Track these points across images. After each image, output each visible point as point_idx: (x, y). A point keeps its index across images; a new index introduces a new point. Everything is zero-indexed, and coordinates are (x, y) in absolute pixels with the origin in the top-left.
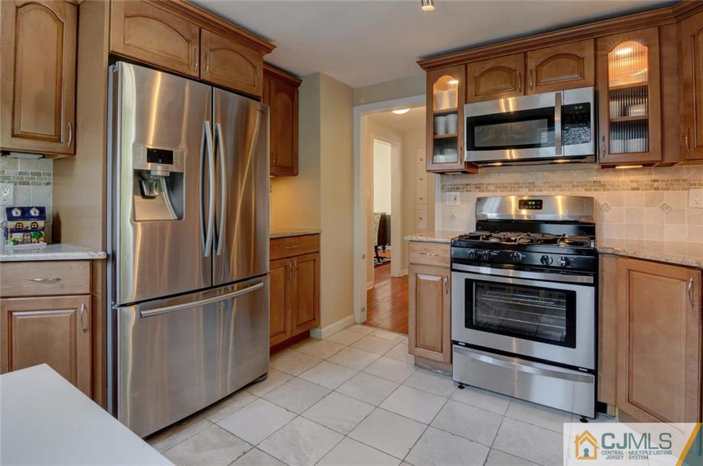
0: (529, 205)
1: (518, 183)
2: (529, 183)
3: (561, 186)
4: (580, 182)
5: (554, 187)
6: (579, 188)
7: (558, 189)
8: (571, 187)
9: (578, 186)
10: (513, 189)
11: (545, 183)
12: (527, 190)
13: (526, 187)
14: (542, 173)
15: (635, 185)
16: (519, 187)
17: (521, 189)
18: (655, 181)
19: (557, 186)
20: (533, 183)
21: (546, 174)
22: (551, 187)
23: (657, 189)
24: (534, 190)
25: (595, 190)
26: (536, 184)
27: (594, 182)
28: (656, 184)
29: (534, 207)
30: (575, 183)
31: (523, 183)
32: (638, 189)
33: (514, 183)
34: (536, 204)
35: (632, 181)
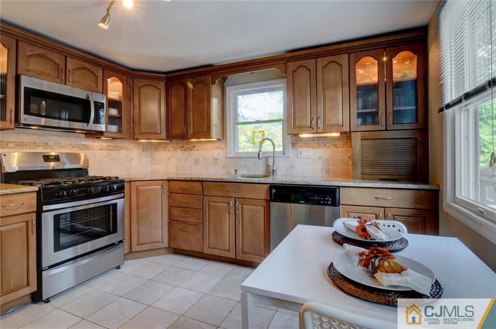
0: (51, 159)
1: (36, 143)
2: (44, 143)
3: (65, 147)
4: (77, 145)
5: (61, 147)
6: (76, 148)
7: (63, 148)
8: (71, 147)
9: (75, 147)
10: (31, 147)
11: (55, 144)
12: (42, 148)
13: (42, 146)
14: (53, 137)
15: (101, 148)
16: (36, 146)
17: (38, 148)
18: (109, 146)
19: (63, 146)
20: (47, 143)
21: (56, 138)
22: (59, 146)
23: (109, 150)
24: (47, 149)
25: (84, 150)
26: (49, 144)
27: (83, 145)
28: (109, 148)
29: (54, 160)
30: (73, 145)
31: (40, 143)
32: (102, 150)
33: (32, 143)
34: (55, 158)
35: (100, 146)
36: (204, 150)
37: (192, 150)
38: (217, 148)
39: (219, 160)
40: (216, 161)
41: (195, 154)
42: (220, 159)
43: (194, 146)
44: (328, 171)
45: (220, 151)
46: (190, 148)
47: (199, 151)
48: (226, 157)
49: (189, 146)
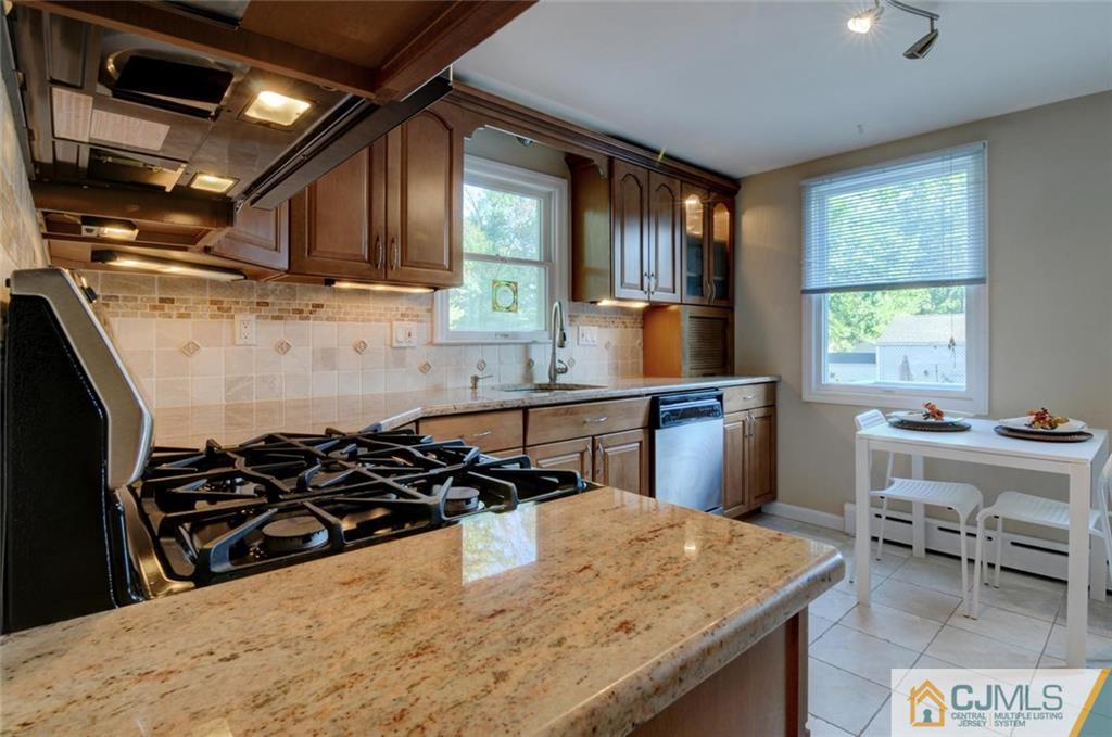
36: (356, 320)
37: (307, 318)
38: (402, 315)
39: (408, 350)
40: (398, 353)
41: (319, 332)
42: (413, 348)
43: (319, 306)
44: (616, 368)
45: (412, 326)
46: (301, 312)
47: (335, 324)
48: (431, 343)
49: (295, 305)
